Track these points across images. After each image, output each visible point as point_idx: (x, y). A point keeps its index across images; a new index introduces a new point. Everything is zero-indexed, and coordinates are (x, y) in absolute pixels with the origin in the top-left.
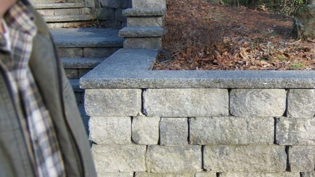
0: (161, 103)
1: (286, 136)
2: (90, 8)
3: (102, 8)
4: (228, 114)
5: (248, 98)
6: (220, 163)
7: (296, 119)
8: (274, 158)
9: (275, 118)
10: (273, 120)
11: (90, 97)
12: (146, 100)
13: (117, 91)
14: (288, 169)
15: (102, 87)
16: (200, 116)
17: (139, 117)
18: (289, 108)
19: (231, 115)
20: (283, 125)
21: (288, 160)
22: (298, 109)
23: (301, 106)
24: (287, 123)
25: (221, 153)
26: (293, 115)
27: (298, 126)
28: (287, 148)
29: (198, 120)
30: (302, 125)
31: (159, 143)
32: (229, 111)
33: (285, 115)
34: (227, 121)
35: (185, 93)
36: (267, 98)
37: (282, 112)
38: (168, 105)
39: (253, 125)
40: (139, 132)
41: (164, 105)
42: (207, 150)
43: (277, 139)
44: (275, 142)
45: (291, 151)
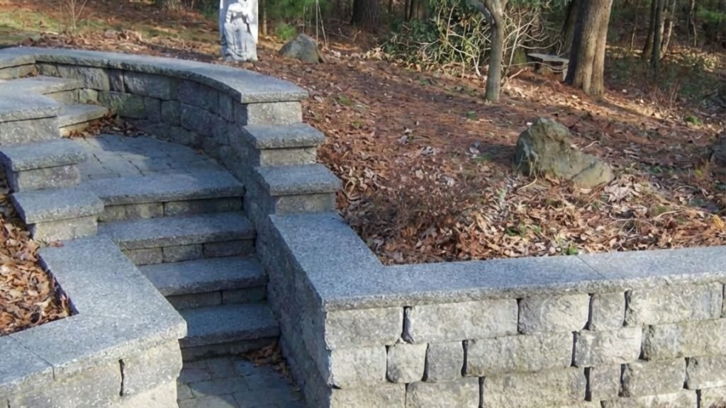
0: (432, 324)
1: (588, 355)
2: (98, 90)
3: (129, 95)
4: (516, 332)
5: (542, 309)
6: (503, 399)
7: (600, 333)
8: (571, 386)
9: (574, 333)
10: (572, 335)
11: (333, 322)
12: (412, 321)
13: (372, 312)
14: (588, 398)
15: (352, 308)
16: (481, 338)
17: (399, 345)
18: (593, 318)
19: (520, 332)
20: (585, 341)
21: (588, 386)
22: (604, 318)
23: (608, 315)
24: (590, 338)
25: (506, 384)
26: (597, 326)
27: (602, 341)
28: (587, 371)
29: (478, 343)
30: (608, 340)
31: (424, 378)
32: (518, 328)
33: (587, 327)
34: (515, 341)
35: (463, 309)
36: (568, 307)
37: (584, 324)
38: (440, 326)
39: (548, 345)
40: (399, 367)
41: (436, 327)
42: (489, 383)
43: (576, 359)
44: (573, 364)
45: (592, 374)
